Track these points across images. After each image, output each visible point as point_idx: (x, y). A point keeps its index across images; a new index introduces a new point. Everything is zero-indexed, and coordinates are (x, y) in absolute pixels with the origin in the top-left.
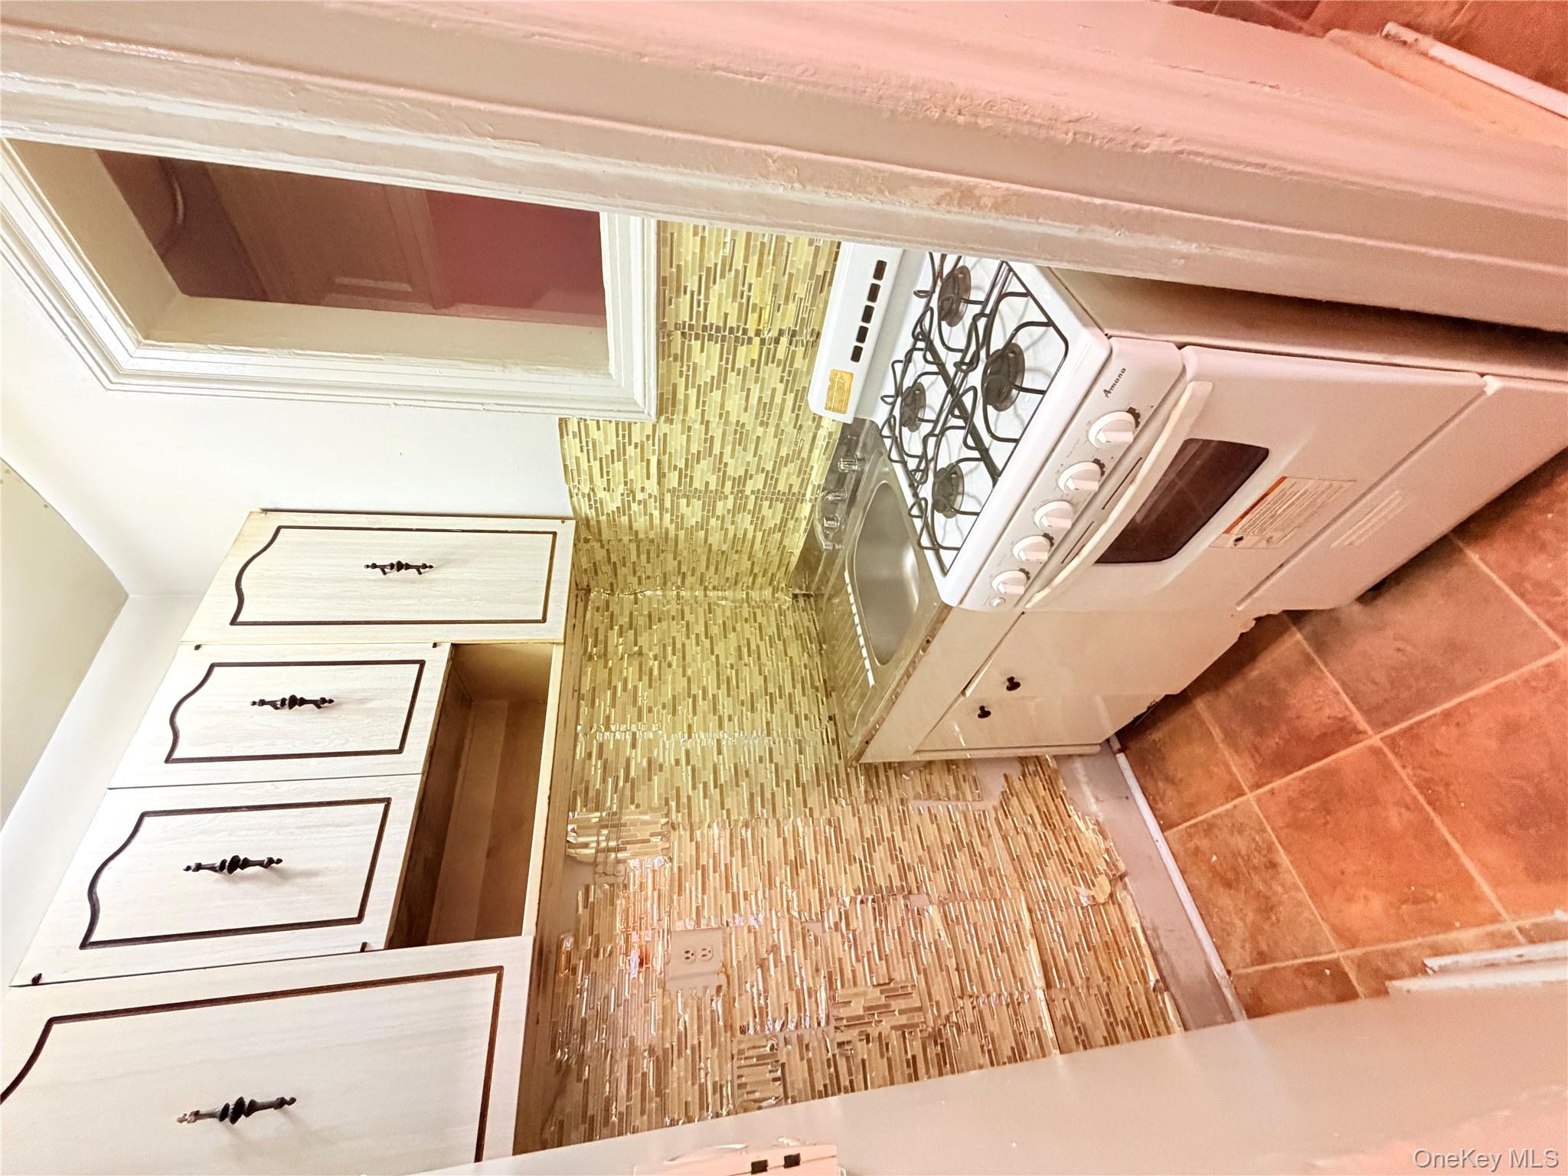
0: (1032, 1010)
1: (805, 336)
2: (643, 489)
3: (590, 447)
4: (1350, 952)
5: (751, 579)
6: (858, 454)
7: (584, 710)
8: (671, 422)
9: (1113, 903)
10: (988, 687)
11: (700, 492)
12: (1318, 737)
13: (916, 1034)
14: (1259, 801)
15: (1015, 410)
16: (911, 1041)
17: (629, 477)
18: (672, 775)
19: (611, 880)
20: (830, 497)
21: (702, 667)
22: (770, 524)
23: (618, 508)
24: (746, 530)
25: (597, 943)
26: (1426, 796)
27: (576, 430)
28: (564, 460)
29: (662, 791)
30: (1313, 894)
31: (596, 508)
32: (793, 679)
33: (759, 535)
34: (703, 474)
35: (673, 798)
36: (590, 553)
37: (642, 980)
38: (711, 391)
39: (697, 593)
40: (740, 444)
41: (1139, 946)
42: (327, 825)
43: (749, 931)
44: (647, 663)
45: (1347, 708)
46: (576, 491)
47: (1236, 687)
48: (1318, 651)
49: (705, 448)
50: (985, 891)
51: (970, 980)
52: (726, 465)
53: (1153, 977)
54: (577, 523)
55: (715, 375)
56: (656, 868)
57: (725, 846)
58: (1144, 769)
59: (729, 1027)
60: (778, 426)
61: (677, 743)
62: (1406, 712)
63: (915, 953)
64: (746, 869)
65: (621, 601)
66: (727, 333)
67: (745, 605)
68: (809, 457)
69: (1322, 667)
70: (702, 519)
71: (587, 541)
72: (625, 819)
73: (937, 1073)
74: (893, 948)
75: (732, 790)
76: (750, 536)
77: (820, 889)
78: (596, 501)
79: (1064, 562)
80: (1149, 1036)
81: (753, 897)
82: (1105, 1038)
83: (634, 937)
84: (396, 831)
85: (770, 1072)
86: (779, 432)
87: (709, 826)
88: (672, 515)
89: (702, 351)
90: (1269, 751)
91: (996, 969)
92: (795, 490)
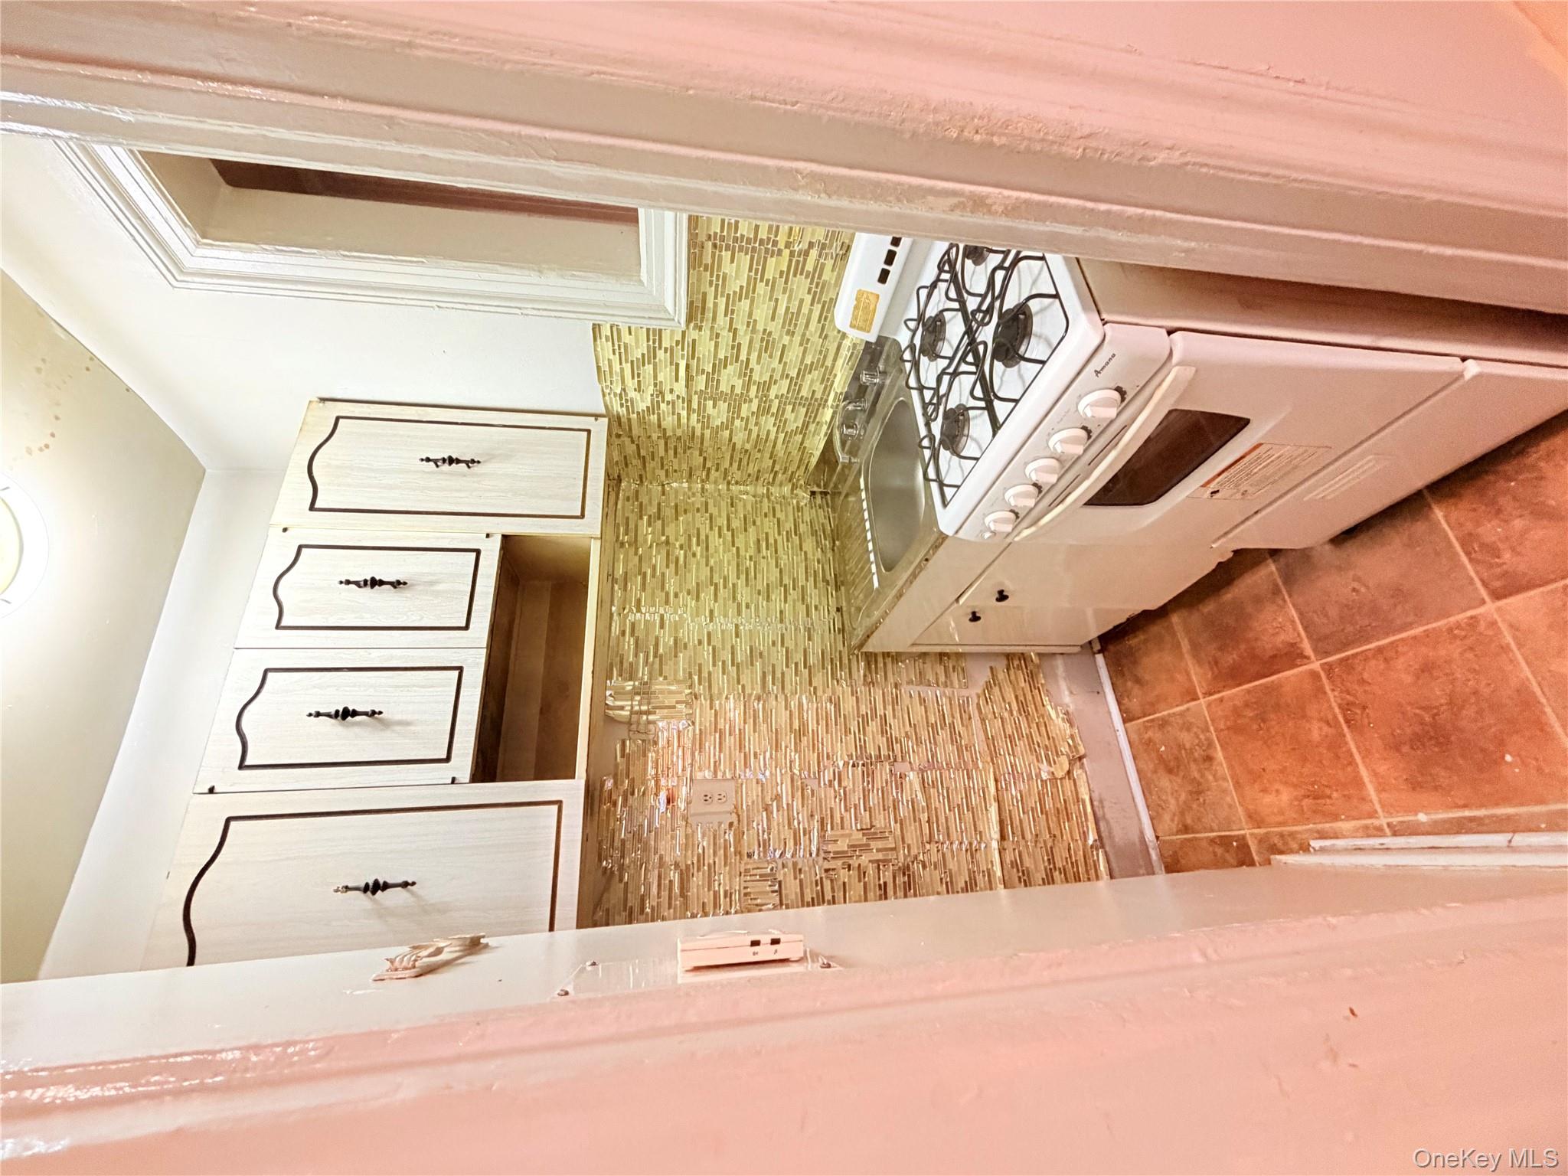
0: (986, 855)
1: (835, 249)
2: (671, 391)
3: (622, 352)
4: (1256, 831)
5: (772, 476)
6: (881, 366)
7: (618, 593)
8: (700, 329)
9: (1069, 779)
10: (980, 596)
11: (727, 394)
12: (1271, 657)
13: (889, 867)
14: (1209, 705)
15: (1019, 370)
16: (884, 872)
17: (659, 379)
18: (695, 654)
19: (644, 737)
20: (850, 407)
21: (722, 556)
22: (792, 426)
23: (648, 407)
24: (769, 431)
25: (632, 782)
26: (1345, 716)
27: (609, 334)
28: (597, 363)
29: (687, 666)
30: (1237, 785)
31: (627, 407)
32: (806, 572)
33: (782, 436)
34: (730, 379)
35: (696, 674)
36: (622, 446)
37: (669, 815)
38: (740, 300)
39: (720, 487)
40: (766, 352)
41: (1085, 814)
42: (414, 686)
43: (757, 783)
44: (673, 552)
45: (1299, 635)
46: (608, 391)
47: (1209, 607)
48: (1285, 583)
49: (732, 354)
50: (960, 763)
51: (938, 831)
52: (752, 370)
53: (1092, 838)
54: (609, 420)
55: (745, 285)
56: (681, 729)
57: (740, 714)
58: (1118, 670)
59: (738, 853)
60: (804, 335)
61: (700, 625)
62: (1345, 646)
63: (895, 808)
64: (757, 734)
65: (649, 491)
66: (757, 245)
67: (766, 500)
68: (833, 365)
69: (1286, 597)
70: (728, 420)
71: (618, 436)
72: (656, 687)
73: (902, 893)
74: (876, 802)
75: (747, 668)
76: (772, 436)
77: (818, 754)
78: (627, 401)
79: (1051, 506)
80: (1080, 881)
81: (762, 757)
82: (1043, 879)
83: (663, 782)
84: (469, 694)
85: (770, 886)
86: (805, 341)
87: (727, 698)
88: (698, 415)
89: (732, 261)
90: (1226, 665)
91: (960, 823)
92: (818, 395)
